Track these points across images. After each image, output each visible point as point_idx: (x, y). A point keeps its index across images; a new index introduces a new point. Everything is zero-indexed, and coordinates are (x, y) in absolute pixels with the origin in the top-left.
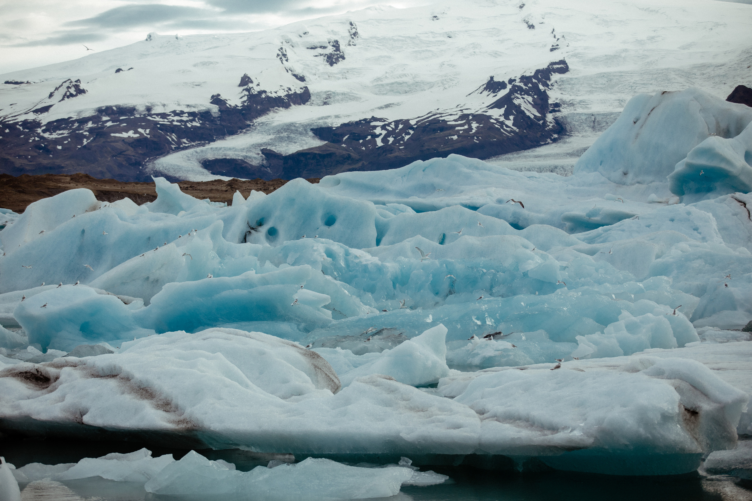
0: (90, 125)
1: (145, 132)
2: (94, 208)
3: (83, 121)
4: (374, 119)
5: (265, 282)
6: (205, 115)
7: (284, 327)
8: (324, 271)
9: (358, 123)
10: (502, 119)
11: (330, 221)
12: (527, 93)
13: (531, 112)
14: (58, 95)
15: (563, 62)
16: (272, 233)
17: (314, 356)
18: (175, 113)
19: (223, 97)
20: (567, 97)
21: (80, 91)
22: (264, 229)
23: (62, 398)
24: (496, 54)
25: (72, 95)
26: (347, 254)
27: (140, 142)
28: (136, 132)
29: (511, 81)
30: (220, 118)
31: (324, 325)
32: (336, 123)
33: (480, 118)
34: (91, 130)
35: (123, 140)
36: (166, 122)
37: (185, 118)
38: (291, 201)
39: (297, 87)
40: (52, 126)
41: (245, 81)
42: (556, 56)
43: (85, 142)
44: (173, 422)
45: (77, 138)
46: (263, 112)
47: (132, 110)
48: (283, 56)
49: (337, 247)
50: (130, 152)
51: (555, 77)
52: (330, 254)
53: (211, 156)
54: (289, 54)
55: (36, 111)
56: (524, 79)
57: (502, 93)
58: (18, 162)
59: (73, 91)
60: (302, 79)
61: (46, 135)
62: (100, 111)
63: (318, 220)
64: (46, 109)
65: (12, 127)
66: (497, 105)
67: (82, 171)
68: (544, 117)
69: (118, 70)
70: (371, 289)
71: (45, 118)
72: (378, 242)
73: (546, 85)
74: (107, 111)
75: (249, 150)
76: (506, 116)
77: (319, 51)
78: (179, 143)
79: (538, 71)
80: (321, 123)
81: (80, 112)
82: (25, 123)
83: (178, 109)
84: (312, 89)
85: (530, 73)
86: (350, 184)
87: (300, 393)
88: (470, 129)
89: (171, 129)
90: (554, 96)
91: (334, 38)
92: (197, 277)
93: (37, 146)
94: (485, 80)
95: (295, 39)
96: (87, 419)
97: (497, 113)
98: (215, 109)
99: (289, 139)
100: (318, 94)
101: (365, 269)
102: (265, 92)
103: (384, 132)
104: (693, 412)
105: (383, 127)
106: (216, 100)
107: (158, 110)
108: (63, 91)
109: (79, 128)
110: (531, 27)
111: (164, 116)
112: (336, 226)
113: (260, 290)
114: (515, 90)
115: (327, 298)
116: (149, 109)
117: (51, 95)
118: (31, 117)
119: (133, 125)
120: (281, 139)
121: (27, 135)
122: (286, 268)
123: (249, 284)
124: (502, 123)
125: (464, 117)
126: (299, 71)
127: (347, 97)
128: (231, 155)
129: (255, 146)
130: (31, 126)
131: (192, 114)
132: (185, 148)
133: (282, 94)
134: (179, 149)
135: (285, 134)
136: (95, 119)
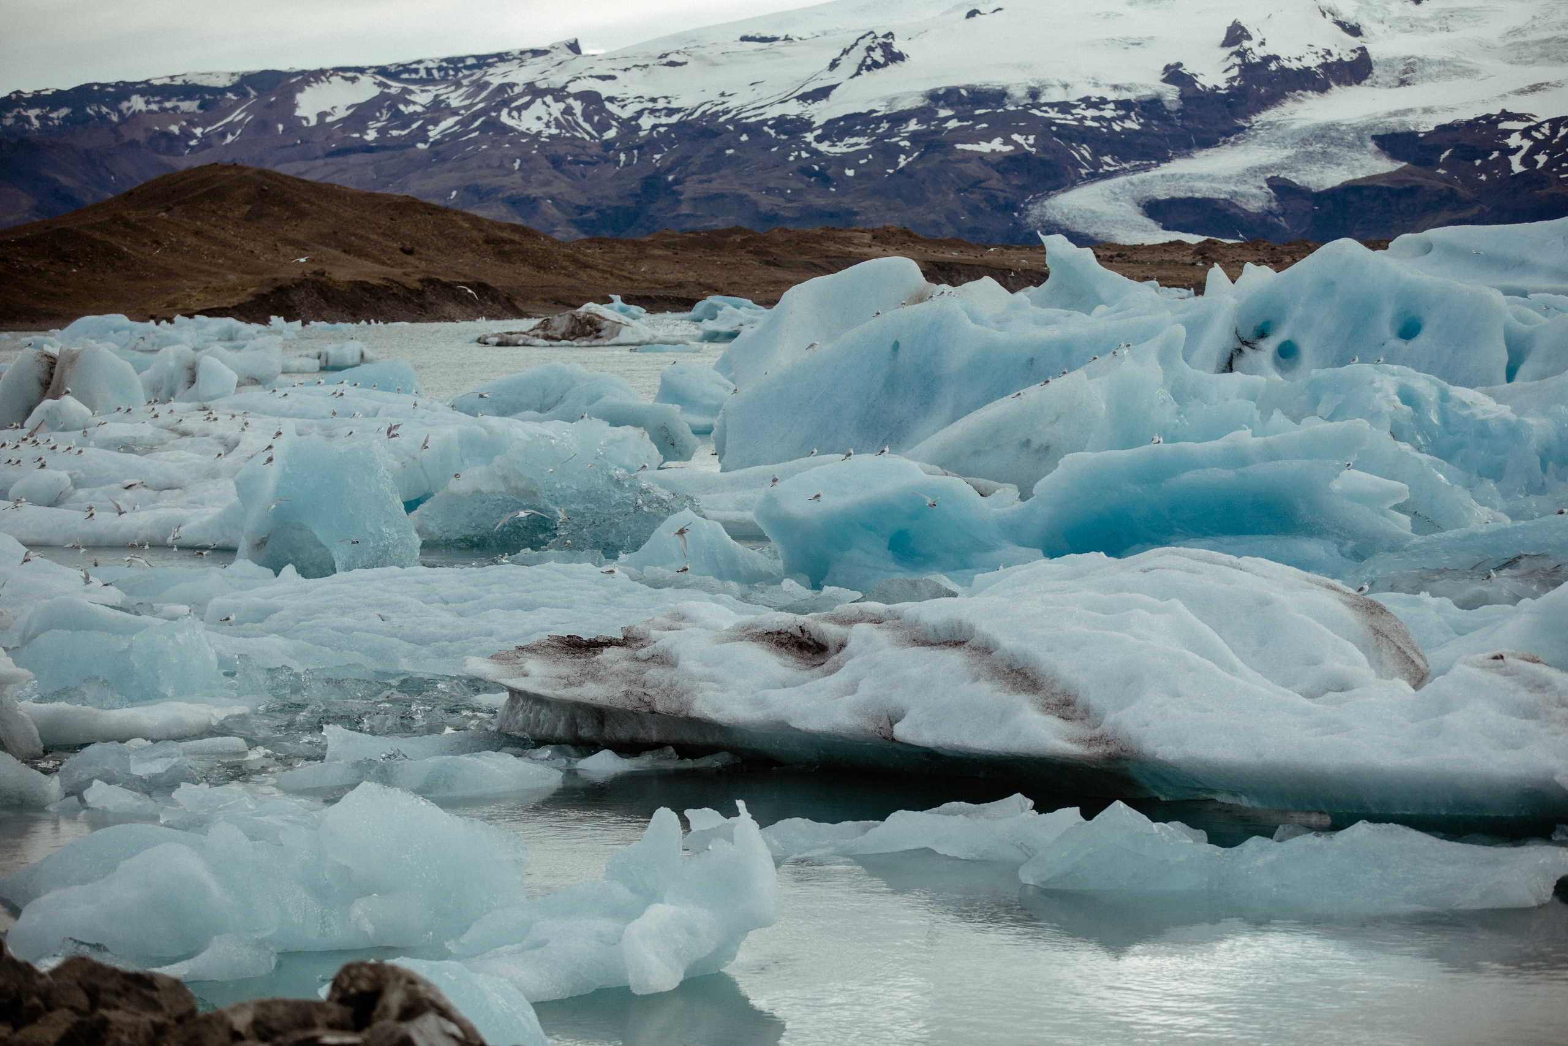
0: (913, 126)
1: (1026, 141)
2: (920, 298)
3: (898, 119)
4: (1507, 116)
5: (1271, 454)
6: (1151, 107)
7: (1312, 548)
8: (1396, 434)
9: (1472, 125)
11: (1409, 330)
14: (849, 65)
16: (1287, 353)
17: (1374, 609)
18: (1088, 102)
19: (1188, 69)
21: (894, 57)
22: (1269, 346)
23: (853, 688)
25: (876, 65)
26: (1444, 397)
27: (1016, 161)
28: (1007, 141)
30: (1183, 113)
31: (1396, 546)
32: (1427, 124)
34: (914, 137)
35: (981, 157)
36: (1069, 120)
37: (1108, 113)
38: (1328, 287)
39: (1343, 48)
40: (836, 129)
41: (1236, 35)
43: (902, 161)
44: (1079, 741)
45: (886, 152)
46: (1273, 99)
47: (999, 96)
49: (1424, 384)
50: (995, 182)
52: (1408, 397)
53: (1161, 193)
55: (804, 98)
58: (766, 203)
59: (878, 55)
60: (1354, 31)
61: (824, 147)
62: (936, 98)
63: (1385, 327)
64: (823, 93)
65: (755, 130)
67: (895, 222)
69: (972, 14)
70: (1496, 473)
71: (821, 113)
72: (1511, 375)
74: (949, 97)
75: (1241, 179)
78: (1096, 164)
80: (1394, 124)
81: (891, 101)
82: (781, 123)
83: (1095, 94)
84: (1375, 51)
86: (1452, 251)
87: (1343, 686)
89: (1081, 134)
92: (1129, 441)
93: (805, 170)
96: (903, 731)
98: (1171, 94)
99: (1326, 157)
100: (1389, 64)
101: (1483, 430)
102: (1276, 58)
103: (1527, 144)
105: (1526, 133)
106: (1174, 74)
107: (1054, 95)
108: (858, 55)
109: (889, 133)
111: (1064, 107)
112: (1422, 340)
113: (1263, 470)
115: (1401, 489)
116: (1034, 94)
117: (834, 65)
118: (793, 109)
119: (1002, 126)
120: (1310, 158)
121: (784, 146)
122: (1315, 425)
123: (1238, 459)
126: (1349, 15)
127: (1450, 69)
128: (1203, 190)
129: (1254, 171)
130: (793, 127)
131: (1124, 105)
132: (1108, 175)
133: (1312, 62)
134: (1095, 176)
135: (1317, 147)
136: (923, 114)
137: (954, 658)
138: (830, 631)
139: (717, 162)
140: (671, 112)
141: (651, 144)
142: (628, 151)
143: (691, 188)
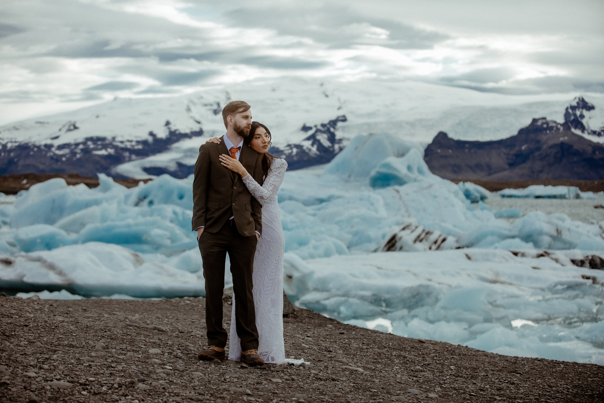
0: (81, 147)
1: (111, 151)
3: (77, 145)
5: (136, 225)
6: (145, 143)
10: (310, 147)
11: (181, 197)
12: (324, 132)
13: (326, 143)
14: (64, 130)
15: (344, 116)
16: (151, 202)
17: (136, 256)
18: (129, 141)
19: (155, 132)
20: (346, 135)
21: (76, 128)
22: (146, 201)
23: (16, 270)
24: (307, 111)
25: (71, 130)
26: (184, 213)
27: (109, 157)
28: (106, 150)
29: (316, 126)
30: (153, 144)
33: (298, 146)
34: (82, 150)
35: (99, 156)
36: (123, 146)
37: (134, 143)
39: (196, 128)
40: (60, 147)
41: (168, 123)
42: (341, 113)
43: (78, 156)
44: (63, 280)
45: (74, 154)
46: (177, 140)
47: (103, 139)
48: (189, 110)
49: (178, 209)
50: (103, 162)
51: (340, 124)
52: (175, 213)
53: (148, 165)
54: (193, 108)
55: (52, 139)
56: (323, 125)
57: (310, 133)
58: (41, 167)
59: (72, 127)
60: (199, 123)
61: (57, 152)
62: (87, 139)
63: (175, 196)
64: (57, 138)
65: (39, 147)
66: (308, 139)
67: (75, 172)
68: (333, 146)
69: (98, 117)
71: (57, 143)
73: (334, 128)
74: (91, 139)
75: (169, 162)
76: (313, 145)
77: (209, 107)
78: (130, 158)
79: (330, 122)
81: (75, 140)
82: (46, 146)
83: (130, 139)
84: (204, 129)
85: (326, 122)
88: (292, 152)
89: (126, 149)
90: (339, 135)
91: (217, 100)
92: (103, 222)
93: (52, 158)
94: (301, 125)
95: (196, 100)
96: (25, 279)
97: (307, 144)
98: (150, 139)
100: (208, 132)
102: (178, 130)
104: (290, 277)
106: (151, 134)
107: (119, 139)
108: (66, 128)
109: (76, 148)
110: (327, 96)
111: (122, 142)
112: (184, 200)
114: (317, 131)
116: (114, 139)
117: (60, 130)
118: (49, 142)
119: (105, 147)
120: (186, 156)
121: (47, 152)
122: (149, 219)
123: (129, 226)
124: (310, 150)
125: (289, 145)
126: (198, 118)
128: (159, 165)
129: (173, 160)
130: (49, 147)
131: (138, 142)
132: (133, 160)
133: (188, 131)
134: (130, 160)
135: (189, 154)
136: (84, 143)
137: (38, 264)
138: (12, 258)
139: (28, 156)
140: (16, 142)
141: (11, 150)
142: (4, 152)
143: (21, 163)
